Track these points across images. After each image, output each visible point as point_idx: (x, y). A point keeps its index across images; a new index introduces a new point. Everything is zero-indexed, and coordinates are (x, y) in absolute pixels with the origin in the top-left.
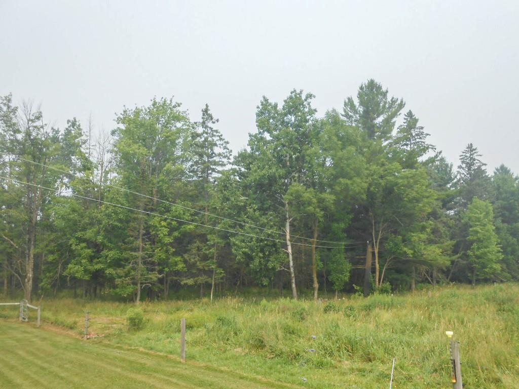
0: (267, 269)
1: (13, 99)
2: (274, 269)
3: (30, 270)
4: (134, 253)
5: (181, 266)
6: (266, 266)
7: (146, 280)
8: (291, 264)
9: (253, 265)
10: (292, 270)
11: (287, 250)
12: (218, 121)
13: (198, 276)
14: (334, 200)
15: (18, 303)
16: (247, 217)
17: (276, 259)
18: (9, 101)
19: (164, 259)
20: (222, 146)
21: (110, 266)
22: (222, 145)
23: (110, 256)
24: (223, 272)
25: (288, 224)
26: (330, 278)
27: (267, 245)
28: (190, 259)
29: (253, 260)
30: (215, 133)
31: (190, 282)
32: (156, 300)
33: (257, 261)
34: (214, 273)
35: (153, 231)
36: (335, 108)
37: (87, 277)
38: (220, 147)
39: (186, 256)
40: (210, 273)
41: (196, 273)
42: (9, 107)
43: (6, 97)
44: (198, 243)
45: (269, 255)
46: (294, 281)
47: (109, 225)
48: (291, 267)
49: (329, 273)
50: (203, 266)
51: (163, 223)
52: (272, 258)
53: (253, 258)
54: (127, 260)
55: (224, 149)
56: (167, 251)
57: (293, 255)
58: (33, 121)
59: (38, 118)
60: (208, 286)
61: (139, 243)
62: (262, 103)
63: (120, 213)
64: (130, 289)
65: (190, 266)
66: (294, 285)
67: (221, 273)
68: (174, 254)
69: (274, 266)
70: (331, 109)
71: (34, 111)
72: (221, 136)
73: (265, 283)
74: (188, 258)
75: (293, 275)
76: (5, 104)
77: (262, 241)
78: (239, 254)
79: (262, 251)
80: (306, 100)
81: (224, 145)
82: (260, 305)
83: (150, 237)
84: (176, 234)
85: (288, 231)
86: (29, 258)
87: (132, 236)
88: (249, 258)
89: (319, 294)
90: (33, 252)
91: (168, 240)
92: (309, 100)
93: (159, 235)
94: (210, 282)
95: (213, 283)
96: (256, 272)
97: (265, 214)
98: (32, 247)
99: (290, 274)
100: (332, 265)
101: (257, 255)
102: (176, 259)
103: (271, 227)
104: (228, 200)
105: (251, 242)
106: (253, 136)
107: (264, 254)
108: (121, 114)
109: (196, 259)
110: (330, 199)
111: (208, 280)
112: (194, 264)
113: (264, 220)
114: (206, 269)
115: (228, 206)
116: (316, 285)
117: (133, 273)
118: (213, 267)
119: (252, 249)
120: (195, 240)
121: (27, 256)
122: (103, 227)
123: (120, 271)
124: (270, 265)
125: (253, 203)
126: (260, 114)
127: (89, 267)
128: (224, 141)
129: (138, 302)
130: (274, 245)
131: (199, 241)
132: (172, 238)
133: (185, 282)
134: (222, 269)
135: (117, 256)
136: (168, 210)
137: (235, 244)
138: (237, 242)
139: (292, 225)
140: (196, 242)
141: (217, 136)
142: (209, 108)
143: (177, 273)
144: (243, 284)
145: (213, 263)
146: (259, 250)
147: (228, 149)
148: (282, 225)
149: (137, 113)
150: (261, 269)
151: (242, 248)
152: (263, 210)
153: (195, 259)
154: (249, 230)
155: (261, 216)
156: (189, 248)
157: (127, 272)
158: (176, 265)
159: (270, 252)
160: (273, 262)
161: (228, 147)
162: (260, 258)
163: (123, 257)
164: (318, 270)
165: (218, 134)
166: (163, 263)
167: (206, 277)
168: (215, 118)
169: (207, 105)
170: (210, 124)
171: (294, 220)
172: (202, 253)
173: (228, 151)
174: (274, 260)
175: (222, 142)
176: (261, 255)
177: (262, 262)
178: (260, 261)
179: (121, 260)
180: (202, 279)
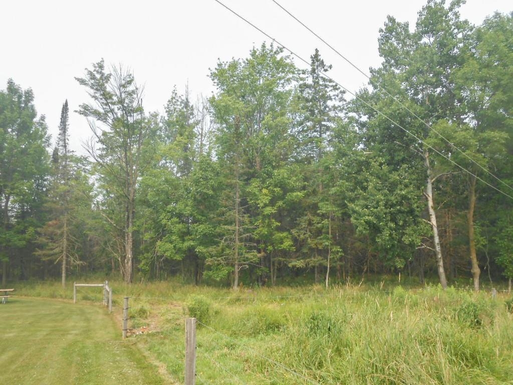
0: (403, 247)
1: (105, 65)
2: (412, 245)
3: (129, 250)
4: (229, 227)
5: (287, 243)
6: (400, 241)
7: (244, 261)
8: (437, 240)
9: (382, 239)
10: (438, 248)
11: (430, 221)
12: (330, 67)
13: (310, 257)
14: (506, 139)
15: (102, 285)
16: (371, 175)
17: (415, 231)
18: (101, 67)
19: (266, 235)
20: (337, 98)
21: (201, 244)
22: (337, 96)
23: (200, 230)
24: (341, 250)
25: (430, 186)
26: (498, 260)
27: (400, 211)
28: (299, 236)
29: (380, 232)
30: (327, 83)
31: (299, 263)
32: (257, 286)
33: (386, 233)
34: (330, 252)
35: (251, 200)
36: (499, 12)
37: (177, 256)
38: (335, 99)
39: (294, 231)
40: (324, 252)
41: (307, 252)
42: (103, 74)
43: (98, 64)
44: (309, 216)
45: (403, 227)
46: (441, 263)
47: (197, 193)
48: (436, 244)
49: (495, 253)
50: (316, 244)
51: (264, 191)
52: (408, 230)
53: (381, 229)
54: (221, 236)
55: (340, 101)
56: (269, 226)
57: (438, 227)
58: (124, 86)
59: (130, 82)
60: (322, 269)
61: (235, 214)
62: (386, 25)
63: (211, 179)
64: (225, 271)
65: (299, 244)
66: (441, 270)
67: (338, 251)
68: (279, 229)
69: (413, 240)
70: (492, 14)
71: (124, 74)
72: (336, 85)
73: (400, 264)
74: (296, 235)
75: (440, 256)
76: (98, 72)
77: (392, 206)
78: (361, 224)
79: (393, 220)
80: (451, 9)
81: (340, 95)
82: (392, 293)
83: (249, 209)
84: (280, 203)
85: (430, 195)
86: (128, 237)
87: (225, 207)
88: (375, 229)
89: (480, 284)
90: (130, 230)
91: (269, 210)
92: (456, 9)
93: (259, 204)
94: (325, 264)
95: (328, 266)
96: (386, 251)
97: (396, 170)
98: (130, 225)
99: (435, 254)
100: (500, 242)
101: (386, 225)
102: (281, 235)
103: (406, 186)
104: (345, 155)
105: (377, 208)
106: (375, 72)
107: (396, 224)
108: (216, 69)
109: (307, 236)
110: (500, 137)
111: (322, 262)
112: (304, 241)
113: (394, 176)
114: (320, 247)
115: (345, 163)
116: (476, 270)
117: (227, 251)
118: (327, 243)
119: (378, 218)
120: (305, 213)
121: (126, 234)
122: (192, 196)
123: (212, 249)
124: (406, 240)
125: (379, 156)
126: (384, 40)
127: (180, 245)
128: (339, 90)
129: (236, 288)
130: (411, 212)
131: (311, 213)
132: (275, 208)
133: (294, 263)
134: (339, 247)
135: (207, 231)
136: (270, 175)
137: (354, 212)
138: (357, 208)
139: (436, 188)
140: (306, 215)
141: (331, 86)
142: (319, 53)
143: (285, 253)
144: (372, 271)
145: (328, 239)
146: (389, 218)
147: (345, 101)
148: (421, 183)
149: (234, 66)
150: (393, 246)
151: (365, 215)
152: (394, 165)
153: (305, 235)
154: (375, 192)
155: (390, 172)
156: (298, 222)
157: (221, 251)
158: (282, 243)
159: (405, 221)
160: (410, 235)
161: (345, 98)
162: (391, 228)
163: (217, 232)
164: (479, 248)
165: (331, 84)
166: (266, 240)
167: (320, 258)
168: (327, 63)
169: (316, 49)
170: (322, 74)
171: (438, 181)
172: (315, 227)
173: (345, 103)
174: (412, 232)
175: (337, 92)
176: (393, 225)
177: (394, 236)
178: (391, 235)
179: (214, 236)
180: (315, 260)
